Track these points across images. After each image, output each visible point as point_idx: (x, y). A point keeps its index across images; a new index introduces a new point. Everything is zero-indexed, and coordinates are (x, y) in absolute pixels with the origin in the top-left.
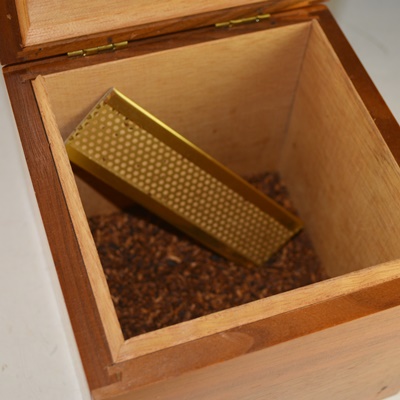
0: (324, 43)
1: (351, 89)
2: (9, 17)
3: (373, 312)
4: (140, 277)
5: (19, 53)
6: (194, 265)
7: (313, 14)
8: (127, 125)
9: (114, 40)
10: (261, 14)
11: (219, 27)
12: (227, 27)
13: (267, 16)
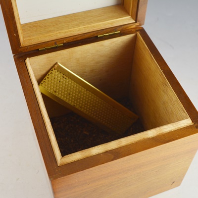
0: (142, 41)
1: (152, 59)
2: (15, 35)
3: (162, 144)
4: (72, 141)
5: (20, 49)
6: (94, 135)
7: (138, 31)
8: (63, 77)
9: (57, 43)
10: (116, 31)
11: (99, 37)
12: (103, 37)
13: (119, 32)
